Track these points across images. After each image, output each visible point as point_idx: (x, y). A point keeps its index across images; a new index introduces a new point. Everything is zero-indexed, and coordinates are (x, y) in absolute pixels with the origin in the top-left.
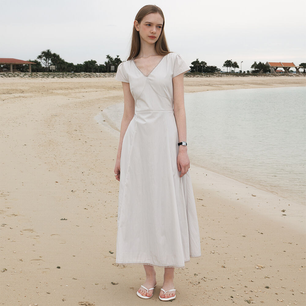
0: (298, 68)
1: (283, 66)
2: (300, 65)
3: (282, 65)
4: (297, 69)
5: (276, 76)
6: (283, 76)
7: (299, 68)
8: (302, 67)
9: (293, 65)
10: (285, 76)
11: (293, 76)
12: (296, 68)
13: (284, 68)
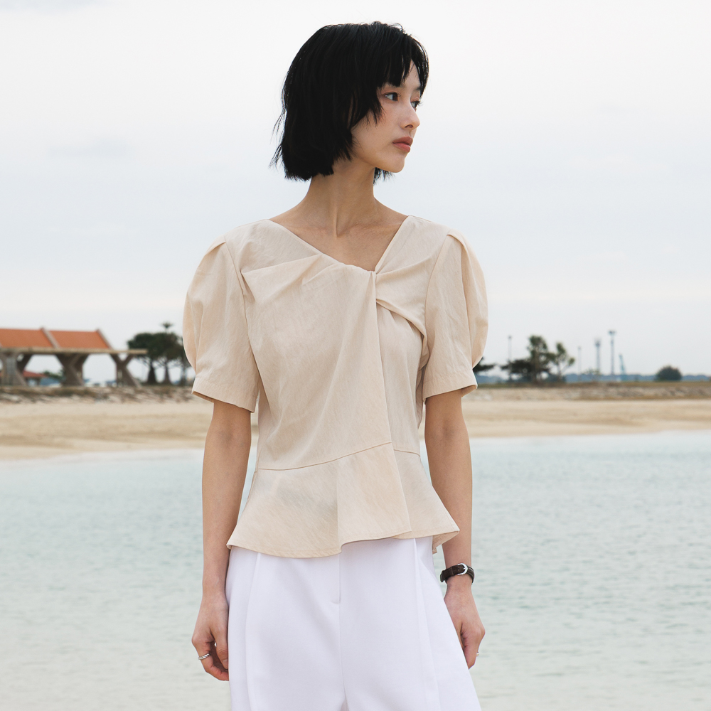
0: (123, 357)
1: (59, 349)
2: (132, 344)
3: (51, 344)
4: (121, 365)
5: (34, 401)
6: (64, 400)
7: (130, 358)
8: (144, 351)
9: (98, 340)
10: (76, 398)
11: (112, 397)
12: (115, 357)
13: (62, 357)
